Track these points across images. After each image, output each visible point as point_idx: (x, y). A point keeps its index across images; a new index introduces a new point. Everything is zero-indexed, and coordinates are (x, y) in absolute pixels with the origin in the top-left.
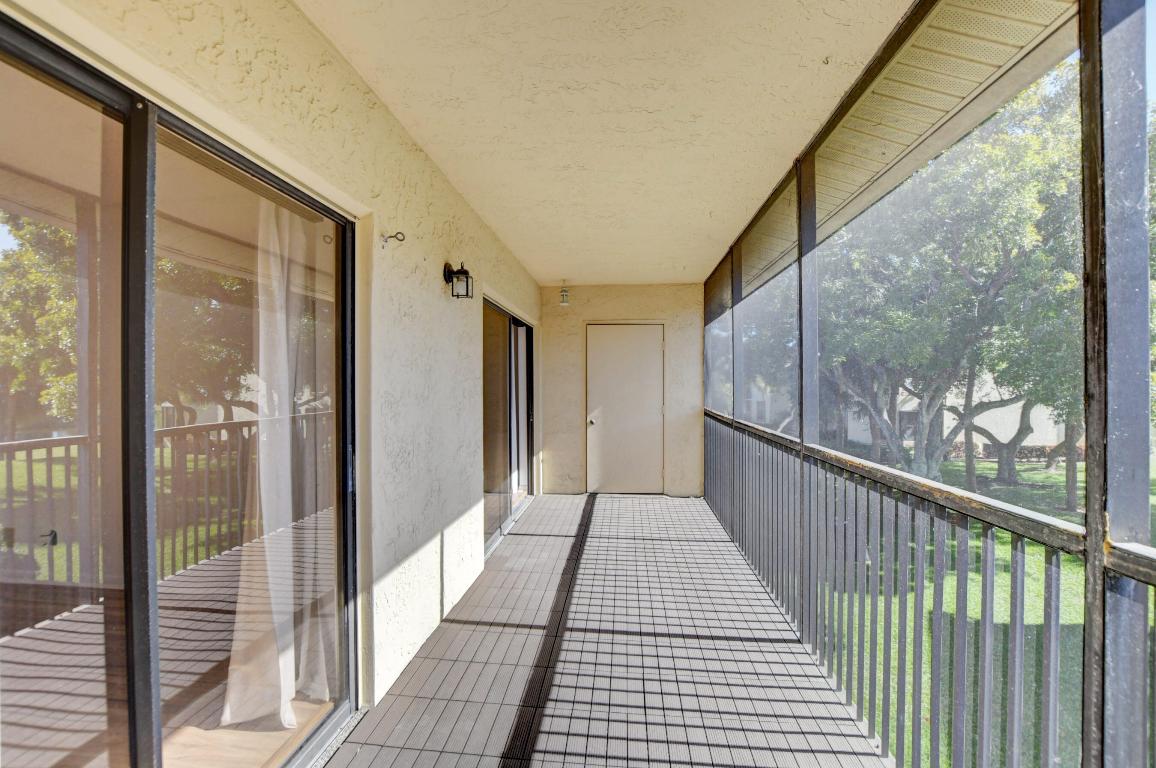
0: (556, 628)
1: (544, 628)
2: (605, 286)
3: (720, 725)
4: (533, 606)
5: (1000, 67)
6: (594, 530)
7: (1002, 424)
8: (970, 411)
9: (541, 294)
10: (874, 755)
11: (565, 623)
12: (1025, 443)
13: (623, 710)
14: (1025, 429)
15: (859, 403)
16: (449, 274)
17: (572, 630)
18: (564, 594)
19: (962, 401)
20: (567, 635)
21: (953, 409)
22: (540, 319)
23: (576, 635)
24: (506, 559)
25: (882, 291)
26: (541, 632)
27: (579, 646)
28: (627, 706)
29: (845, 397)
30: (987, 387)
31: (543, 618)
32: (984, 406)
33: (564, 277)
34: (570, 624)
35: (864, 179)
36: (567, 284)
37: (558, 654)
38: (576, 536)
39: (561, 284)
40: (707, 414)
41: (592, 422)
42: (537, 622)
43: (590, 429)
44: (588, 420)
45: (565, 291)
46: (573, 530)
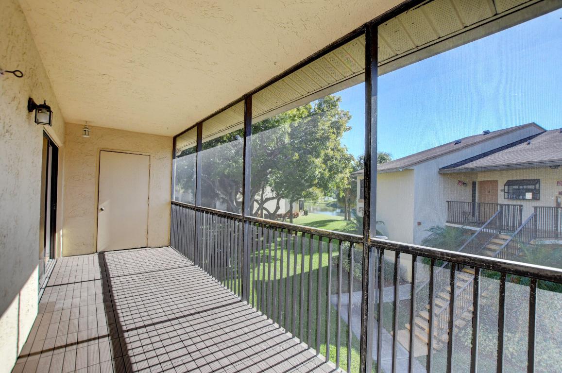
0: (116, 333)
1: (108, 336)
2: (114, 130)
3: (226, 347)
4: (93, 325)
5: (322, 87)
6: (113, 272)
7: (271, 206)
8: (263, 202)
9: (65, 127)
10: (283, 333)
11: (121, 329)
12: (278, 213)
13: (179, 359)
14: (278, 208)
15: (222, 198)
16: (32, 106)
17: (127, 331)
18: (112, 313)
19: (260, 198)
20: (126, 334)
21: (257, 201)
22: (64, 143)
23: (131, 333)
24: (55, 303)
25: (234, 151)
26: (107, 339)
27: (137, 338)
28: (180, 357)
29: (217, 195)
30: (268, 192)
31: (104, 330)
32: (268, 199)
33: (87, 119)
34: (124, 328)
35: (266, 109)
36: (88, 124)
37: (126, 347)
38: (102, 278)
39: (84, 124)
40: (172, 203)
41: (102, 209)
42: (101, 333)
43: (101, 213)
44: (99, 208)
45: (86, 128)
46: (98, 275)
